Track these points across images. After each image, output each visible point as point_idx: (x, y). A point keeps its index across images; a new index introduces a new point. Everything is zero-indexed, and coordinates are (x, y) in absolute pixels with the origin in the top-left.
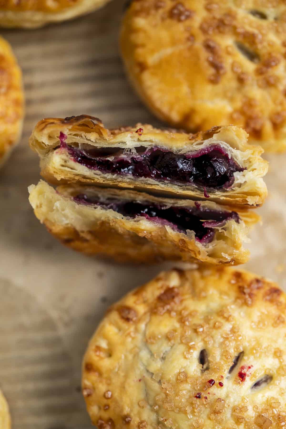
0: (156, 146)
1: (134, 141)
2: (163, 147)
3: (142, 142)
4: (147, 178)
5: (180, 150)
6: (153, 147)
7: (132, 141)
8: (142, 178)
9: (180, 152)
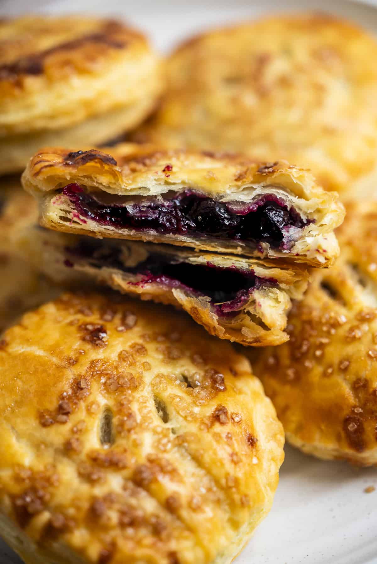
0: (190, 190)
1: (160, 184)
2: (199, 191)
3: (170, 186)
4: (176, 235)
5: (221, 196)
6: (186, 191)
7: (156, 184)
8: (170, 234)
9: (221, 199)
